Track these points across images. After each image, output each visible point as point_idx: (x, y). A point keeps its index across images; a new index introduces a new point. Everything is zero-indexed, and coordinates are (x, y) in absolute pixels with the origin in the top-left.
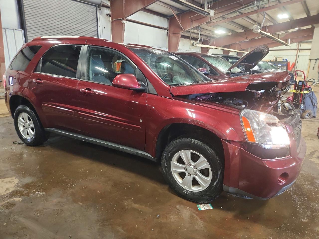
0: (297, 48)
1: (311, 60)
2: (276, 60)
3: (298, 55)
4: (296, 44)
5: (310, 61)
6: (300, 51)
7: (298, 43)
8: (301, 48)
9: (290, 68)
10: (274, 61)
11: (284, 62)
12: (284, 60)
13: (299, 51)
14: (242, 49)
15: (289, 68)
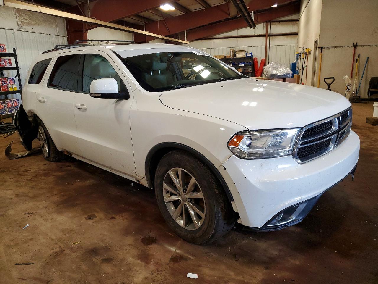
0: (265, 33)
1: (324, 50)
2: (235, 55)
3: (268, 44)
4: (262, 25)
5: (321, 52)
6: (271, 37)
7: (265, 23)
8: (271, 33)
9: (258, 70)
10: (231, 57)
11: (248, 58)
12: (247, 55)
13: (268, 38)
14: (171, 34)
15: (256, 69)
